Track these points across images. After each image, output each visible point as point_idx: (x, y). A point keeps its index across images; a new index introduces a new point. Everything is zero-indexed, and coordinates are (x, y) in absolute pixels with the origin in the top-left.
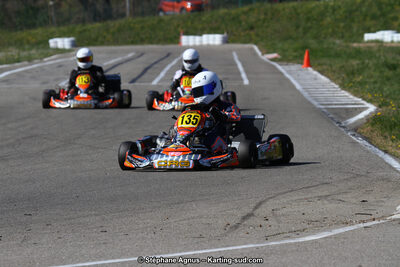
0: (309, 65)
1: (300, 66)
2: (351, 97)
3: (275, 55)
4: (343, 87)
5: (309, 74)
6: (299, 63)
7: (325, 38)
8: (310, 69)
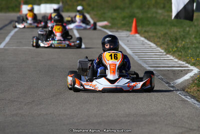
0: (136, 32)
1: (128, 33)
2: (176, 60)
3: (105, 23)
4: (168, 51)
5: (137, 40)
6: (128, 30)
7: (149, 8)
8: (137, 35)
